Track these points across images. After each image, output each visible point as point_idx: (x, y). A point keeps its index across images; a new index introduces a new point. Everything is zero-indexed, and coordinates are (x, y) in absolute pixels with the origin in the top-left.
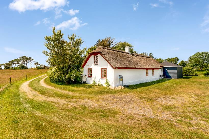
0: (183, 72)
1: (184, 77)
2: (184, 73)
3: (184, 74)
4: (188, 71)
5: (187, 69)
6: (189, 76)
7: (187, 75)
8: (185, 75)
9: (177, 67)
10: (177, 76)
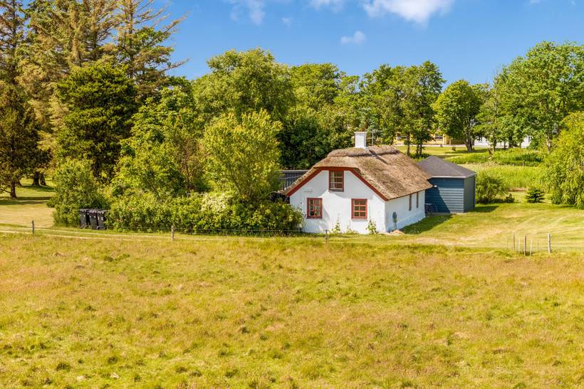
0: (476, 190)
1: (477, 205)
2: (479, 192)
3: (477, 198)
4: (489, 185)
5: (486, 179)
6: (491, 202)
7: (485, 201)
8: (482, 201)
9: (463, 179)
10: (462, 206)
